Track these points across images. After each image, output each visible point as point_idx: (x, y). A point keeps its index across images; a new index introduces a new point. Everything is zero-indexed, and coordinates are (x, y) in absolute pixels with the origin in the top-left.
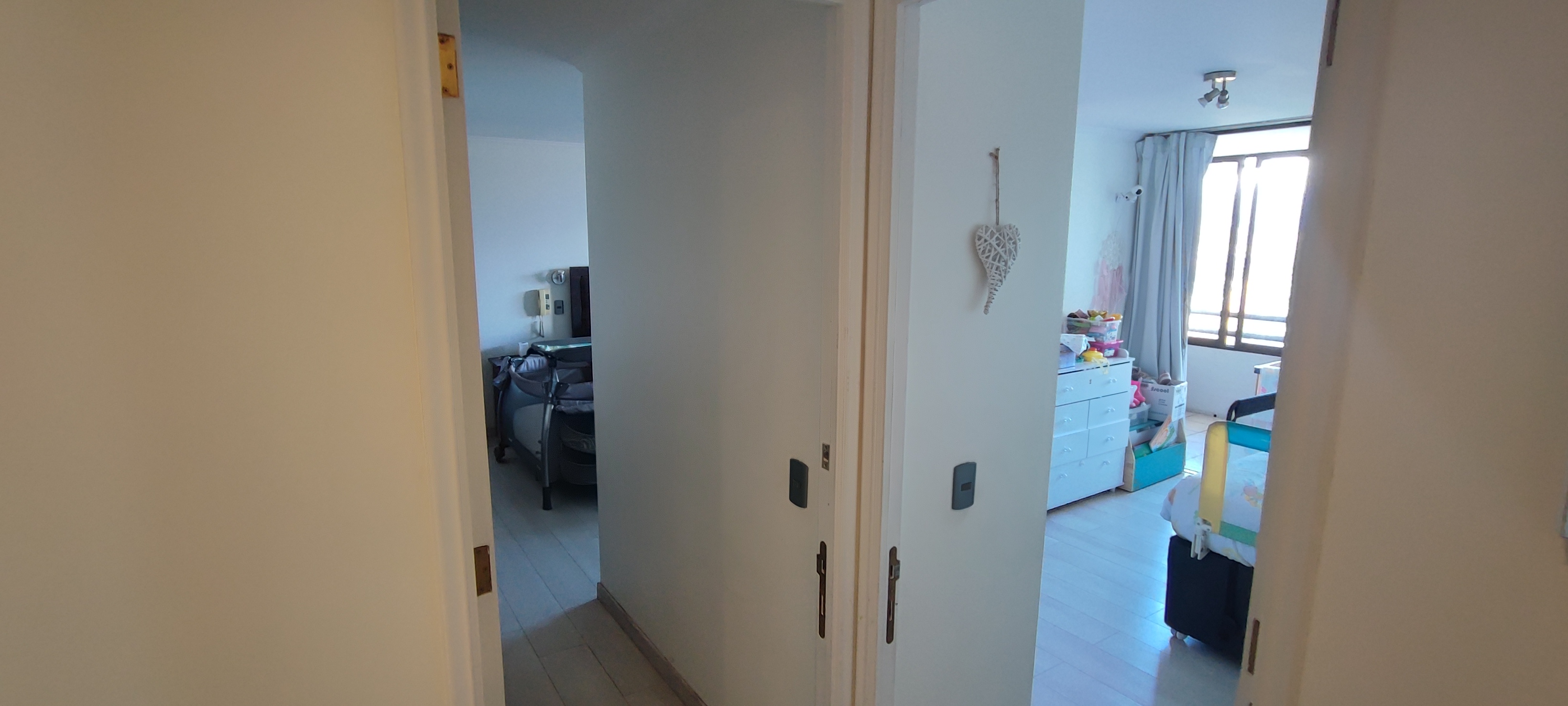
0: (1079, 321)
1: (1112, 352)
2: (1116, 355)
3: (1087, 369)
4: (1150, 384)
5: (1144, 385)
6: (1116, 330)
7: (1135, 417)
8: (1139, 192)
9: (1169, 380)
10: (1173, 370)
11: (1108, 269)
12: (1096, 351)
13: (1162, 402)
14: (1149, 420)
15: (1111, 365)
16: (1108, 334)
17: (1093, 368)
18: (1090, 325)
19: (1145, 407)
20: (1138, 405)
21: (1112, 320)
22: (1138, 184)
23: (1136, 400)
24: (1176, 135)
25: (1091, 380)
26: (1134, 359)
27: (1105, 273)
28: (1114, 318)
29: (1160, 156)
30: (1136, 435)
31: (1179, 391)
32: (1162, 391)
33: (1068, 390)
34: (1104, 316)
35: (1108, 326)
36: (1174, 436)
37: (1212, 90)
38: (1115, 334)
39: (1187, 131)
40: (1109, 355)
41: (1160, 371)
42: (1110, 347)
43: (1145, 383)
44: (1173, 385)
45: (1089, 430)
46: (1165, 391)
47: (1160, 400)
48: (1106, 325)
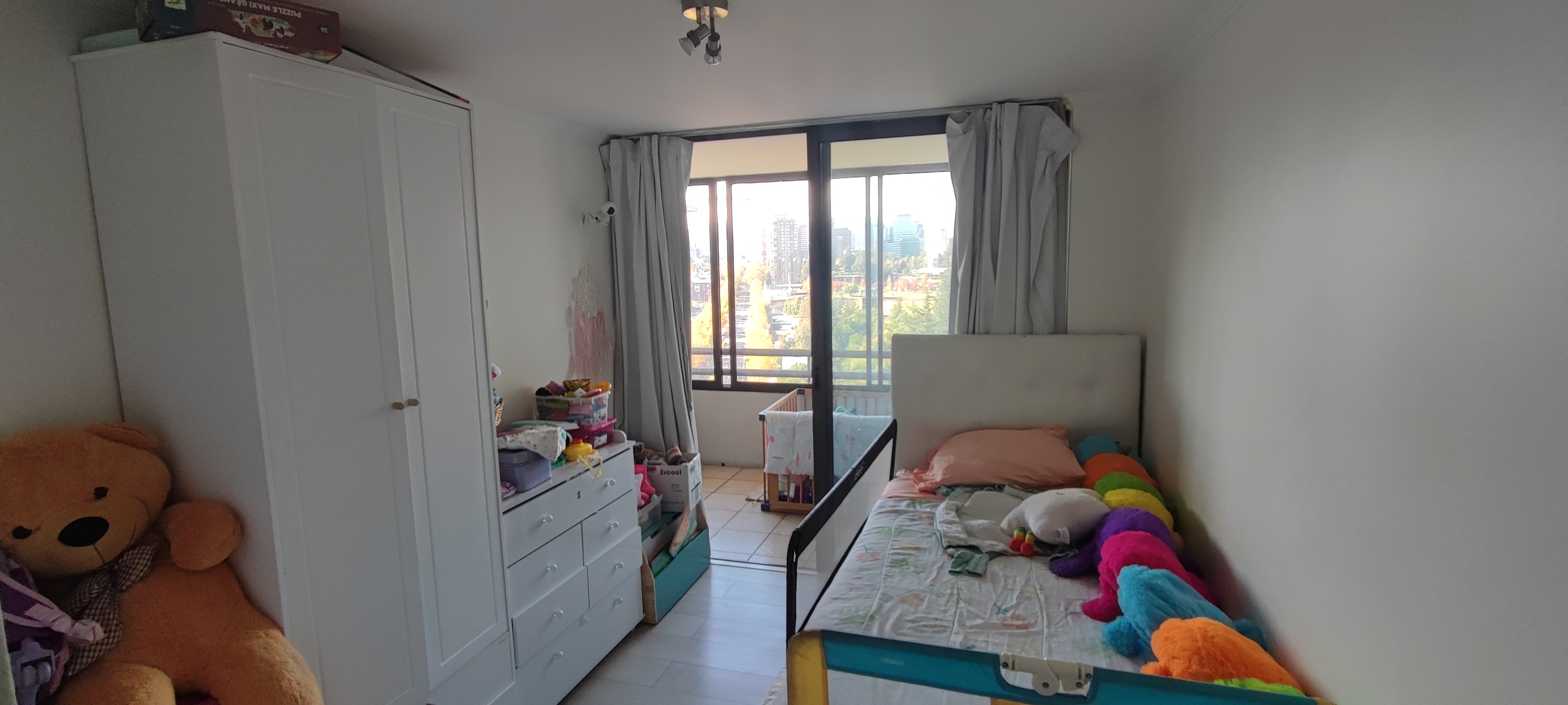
0: (553, 401)
1: (604, 438)
2: (610, 441)
3: (572, 478)
4: (658, 467)
5: (651, 469)
6: (605, 406)
7: (646, 518)
8: (611, 211)
9: (679, 457)
10: (681, 441)
11: (584, 317)
12: (582, 444)
13: (675, 486)
14: (663, 513)
15: (604, 462)
16: (595, 415)
17: (580, 474)
18: (569, 405)
19: (656, 499)
20: (648, 501)
21: (598, 393)
22: (609, 199)
23: (644, 494)
24: (646, 138)
25: (579, 493)
26: (634, 443)
27: (582, 324)
28: (600, 390)
29: (630, 165)
30: (651, 542)
31: (693, 469)
32: (673, 473)
33: (544, 520)
34: (586, 388)
35: (593, 402)
36: (695, 524)
37: (698, 26)
38: (604, 411)
39: (659, 135)
40: (600, 444)
41: (668, 446)
42: (600, 433)
43: (652, 466)
44: (685, 462)
45: (587, 566)
46: (677, 473)
47: (673, 485)
48: (591, 402)
